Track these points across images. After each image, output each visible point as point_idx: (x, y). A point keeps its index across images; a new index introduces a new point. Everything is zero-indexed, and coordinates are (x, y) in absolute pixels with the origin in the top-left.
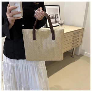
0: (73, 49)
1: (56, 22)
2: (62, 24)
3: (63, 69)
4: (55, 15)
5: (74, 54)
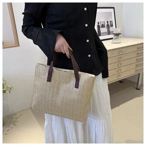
1: (109, 33)
2: (117, 35)
4: (108, 22)
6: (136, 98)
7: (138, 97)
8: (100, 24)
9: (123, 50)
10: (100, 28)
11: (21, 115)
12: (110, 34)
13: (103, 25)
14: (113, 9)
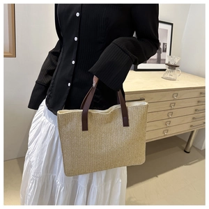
0: (193, 132)
1: (159, 61)
2: (173, 67)
3: (159, 176)
5: (193, 146)
7: (187, 165)
9: (179, 92)
12: (159, 63)
14: (171, 26)
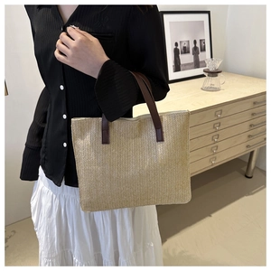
0: (252, 153)
1: (197, 64)
2: (214, 74)
3: (213, 215)
4: (195, 42)
5: (256, 167)
6: (245, 197)
7: (249, 195)
8: (179, 47)
9: (224, 108)
10: (180, 55)
11: (14, 232)
13: (185, 48)
